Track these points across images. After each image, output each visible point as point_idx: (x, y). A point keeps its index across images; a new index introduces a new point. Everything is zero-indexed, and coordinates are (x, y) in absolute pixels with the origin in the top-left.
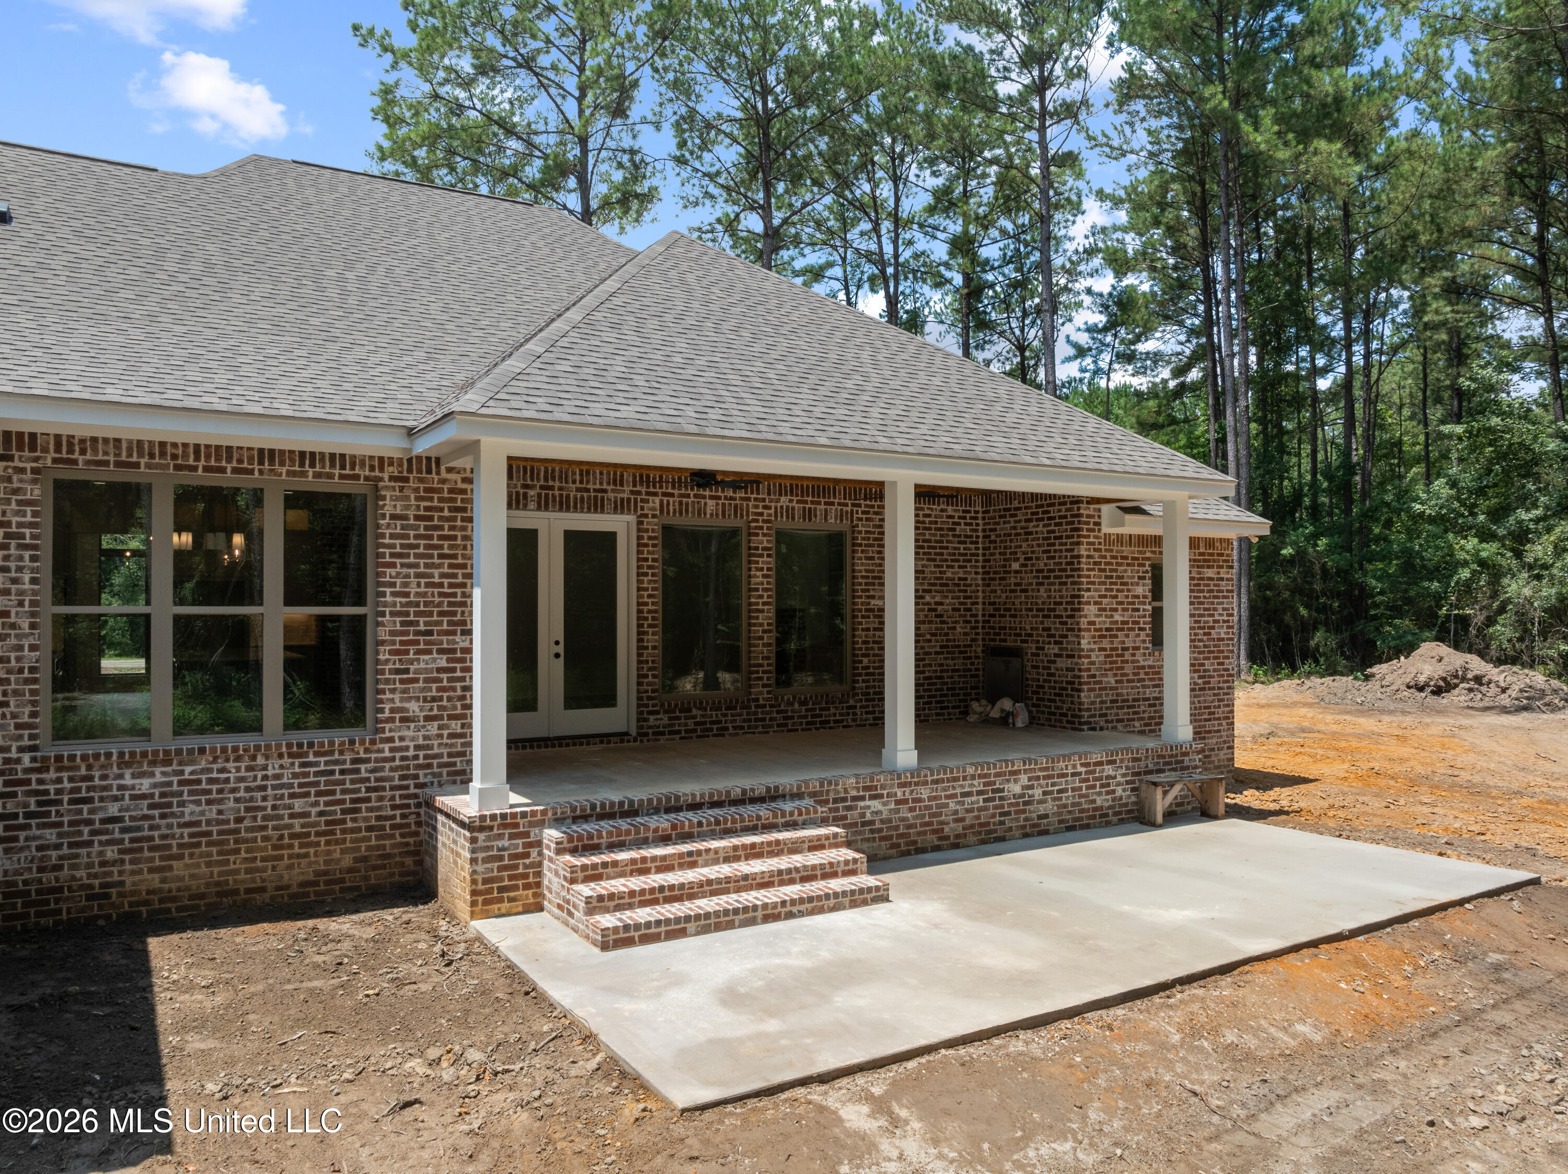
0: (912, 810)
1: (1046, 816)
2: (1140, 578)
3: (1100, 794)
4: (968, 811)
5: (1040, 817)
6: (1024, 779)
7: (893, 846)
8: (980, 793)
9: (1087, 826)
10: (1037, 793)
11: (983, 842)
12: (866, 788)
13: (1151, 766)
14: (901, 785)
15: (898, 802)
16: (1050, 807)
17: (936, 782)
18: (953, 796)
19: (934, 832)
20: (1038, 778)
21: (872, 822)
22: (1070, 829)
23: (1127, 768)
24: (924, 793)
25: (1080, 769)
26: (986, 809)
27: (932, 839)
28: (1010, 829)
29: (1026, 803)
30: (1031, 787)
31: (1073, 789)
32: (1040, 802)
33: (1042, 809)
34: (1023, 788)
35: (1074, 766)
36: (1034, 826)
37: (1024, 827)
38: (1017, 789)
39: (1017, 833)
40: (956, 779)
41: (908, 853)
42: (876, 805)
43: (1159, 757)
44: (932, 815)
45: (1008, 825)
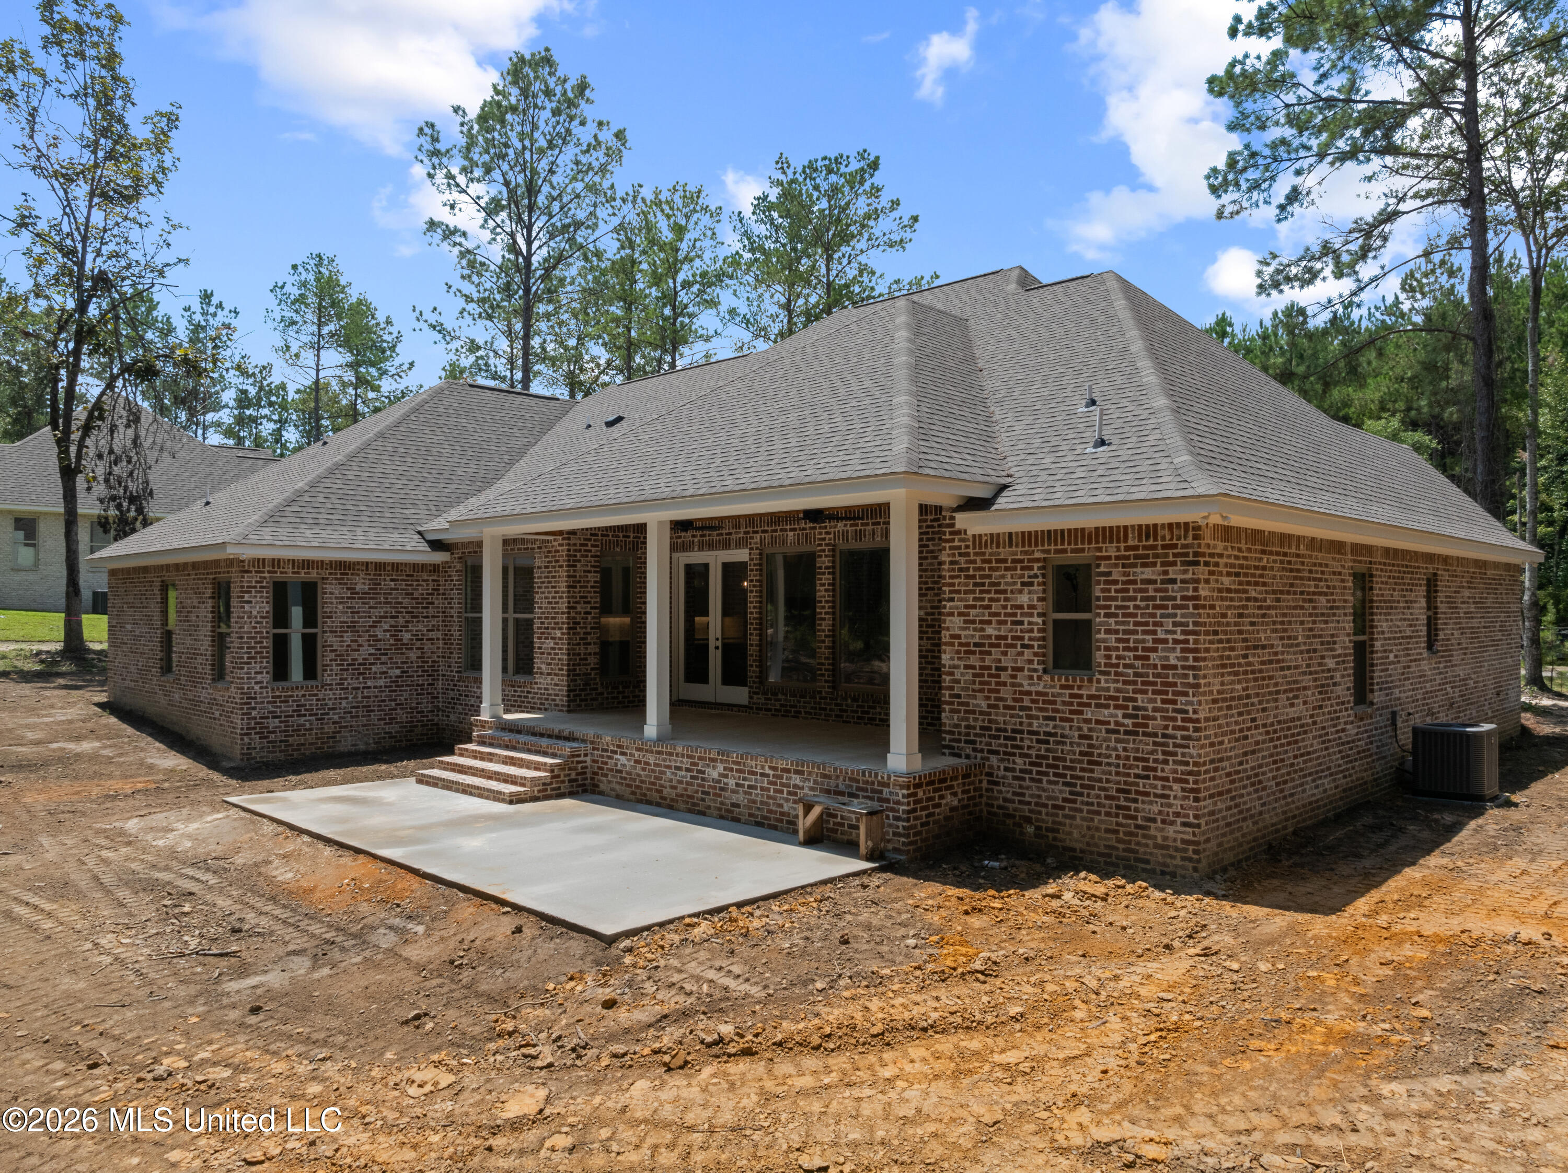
0: (644, 769)
1: (738, 806)
2: (1023, 584)
3: (787, 800)
4: (680, 782)
5: (733, 805)
6: (720, 767)
7: (633, 793)
8: (688, 770)
9: (775, 828)
10: (731, 783)
11: (690, 811)
12: (619, 746)
13: (842, 788)
14: (638, 749)
15: (636, 762)
16: (740, 798)
17: (659, 753)
18: (669, 767)
19: (658, 791)
20: (731, 770)
21: (620, 772)
22: (759, 824)
23: (816, 782)
24: (651, 759)
25: (767, 771)
26: (691, 784)
27: (655, 796)
28: (709, 807)
29: (722, 789)
30: (726, 776)
31: (762, 789)
32: (733, 791)
33: (735, 798)
34: (720, 775)
35: (763, 767)
36: (728, 811)
37: (720, 809)
38: (715, 775)
39: (716, 813)
40: (671, 754)
41: (640, 801)
42: (623, 759)
43: (851, 779)
44: (656, 778)
45: (708, 803)
